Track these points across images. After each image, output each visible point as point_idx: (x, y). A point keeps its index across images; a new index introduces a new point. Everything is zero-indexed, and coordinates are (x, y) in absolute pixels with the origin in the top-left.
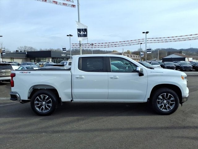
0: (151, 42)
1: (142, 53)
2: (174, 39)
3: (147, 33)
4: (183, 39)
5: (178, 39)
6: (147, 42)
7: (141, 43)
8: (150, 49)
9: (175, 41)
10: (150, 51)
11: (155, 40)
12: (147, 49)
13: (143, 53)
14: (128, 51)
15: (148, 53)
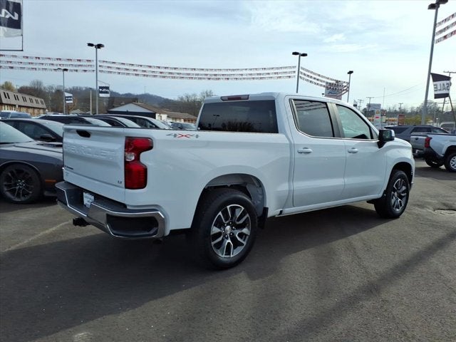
0: (109, 70)
1: (67, 95)
2: (161, 73)
3: (99, 46)
4: (178, 74)
5: (170, 73)
6: (99, 68)
7: (66, 70)
8: (107, 88)
9: (164, 77)
10: (107, 92)
11: (119, 68)
12: (100, 88)
13: (71, 95)
14: (6, 83)
15: (101, 95)
